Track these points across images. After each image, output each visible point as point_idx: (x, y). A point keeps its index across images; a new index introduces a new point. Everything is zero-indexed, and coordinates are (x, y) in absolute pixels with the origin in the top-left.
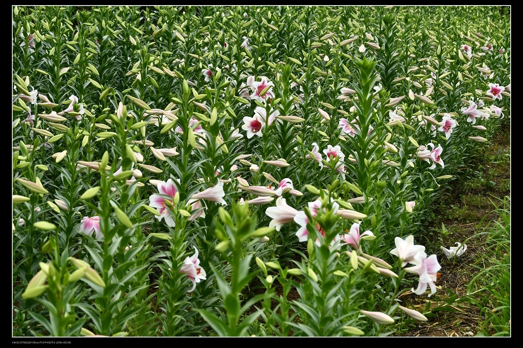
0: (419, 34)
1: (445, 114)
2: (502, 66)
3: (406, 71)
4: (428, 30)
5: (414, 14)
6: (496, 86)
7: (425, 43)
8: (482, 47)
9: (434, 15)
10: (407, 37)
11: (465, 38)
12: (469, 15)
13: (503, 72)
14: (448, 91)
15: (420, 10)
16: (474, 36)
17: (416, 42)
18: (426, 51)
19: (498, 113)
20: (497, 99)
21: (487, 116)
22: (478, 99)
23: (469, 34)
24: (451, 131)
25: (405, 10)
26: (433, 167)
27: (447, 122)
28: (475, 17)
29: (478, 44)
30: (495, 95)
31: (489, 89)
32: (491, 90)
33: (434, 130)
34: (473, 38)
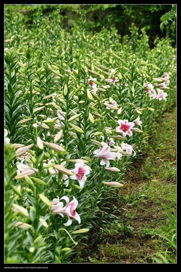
0: (42, 69)
1: (78, 160)
2: (129, 100)
3: (31, 110)
4: (51, 64)
5: (34, 46)
6: (126, 122)
7: (49, 78)
8: (106, 80)
9: (55, 46)
10: (29, 74)
11: (89, 72)
12: (89, 45)
13: (131, 106)
14: (79, 135)
15: (41, 42)
16: (98, 69)
17: (39, 77)
18: (49, 87)
19: (129, 151)
20: (127, 136)
21: (120, 156)
22: (108, 138)
23: (93, 67)
24: (85, 178)
25: (26, 43)
26: (69, 223)
27: (80, 169)
28: (96, 48)
29: (102, 76)
30: (124, 131)
31: (118, 125)
32: (120, 127)
33: (67, 180)
34: (97, 71)
